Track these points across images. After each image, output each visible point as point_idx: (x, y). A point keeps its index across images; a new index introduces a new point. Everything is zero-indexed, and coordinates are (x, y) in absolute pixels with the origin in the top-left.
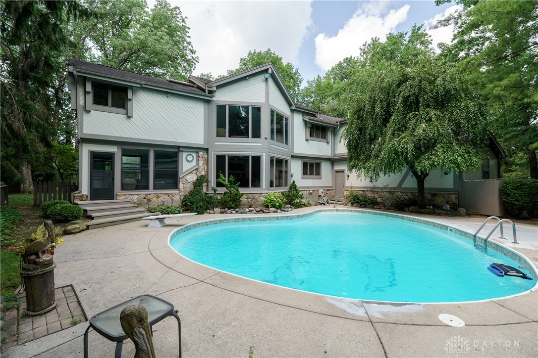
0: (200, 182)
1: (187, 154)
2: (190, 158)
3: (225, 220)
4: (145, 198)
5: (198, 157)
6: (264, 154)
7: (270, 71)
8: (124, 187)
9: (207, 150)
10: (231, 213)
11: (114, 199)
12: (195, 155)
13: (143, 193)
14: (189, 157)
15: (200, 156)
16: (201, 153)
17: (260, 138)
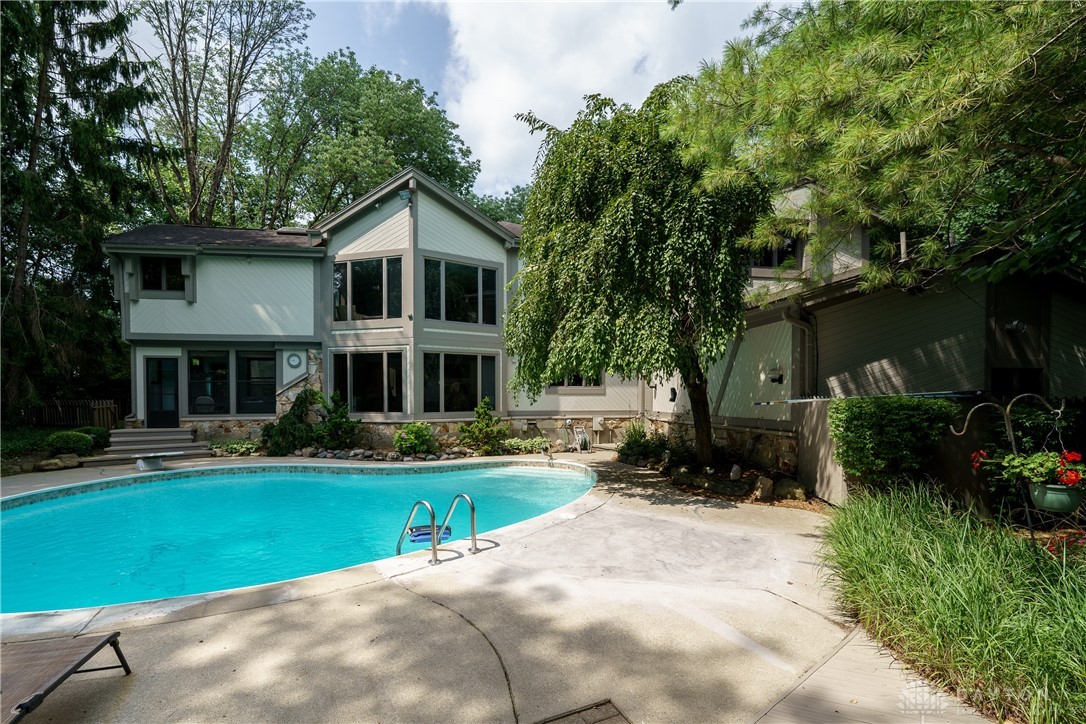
0: (304, 401)
1: (289, 354)
2: (294, 361)
3: (271, 467)
4: (221, 427)
5: (309, 358)
6: (408, 347)
7: (412, 184)
8: (194, 410)
9: (320, 344)
10: (325, 457)
11: (178, 427)
12: (303, 355)
13: (218, 419)
14: (293, 358)
15: (312, 356)
16: (314, 351)
17: (400, 316)
